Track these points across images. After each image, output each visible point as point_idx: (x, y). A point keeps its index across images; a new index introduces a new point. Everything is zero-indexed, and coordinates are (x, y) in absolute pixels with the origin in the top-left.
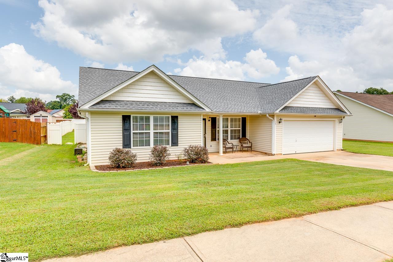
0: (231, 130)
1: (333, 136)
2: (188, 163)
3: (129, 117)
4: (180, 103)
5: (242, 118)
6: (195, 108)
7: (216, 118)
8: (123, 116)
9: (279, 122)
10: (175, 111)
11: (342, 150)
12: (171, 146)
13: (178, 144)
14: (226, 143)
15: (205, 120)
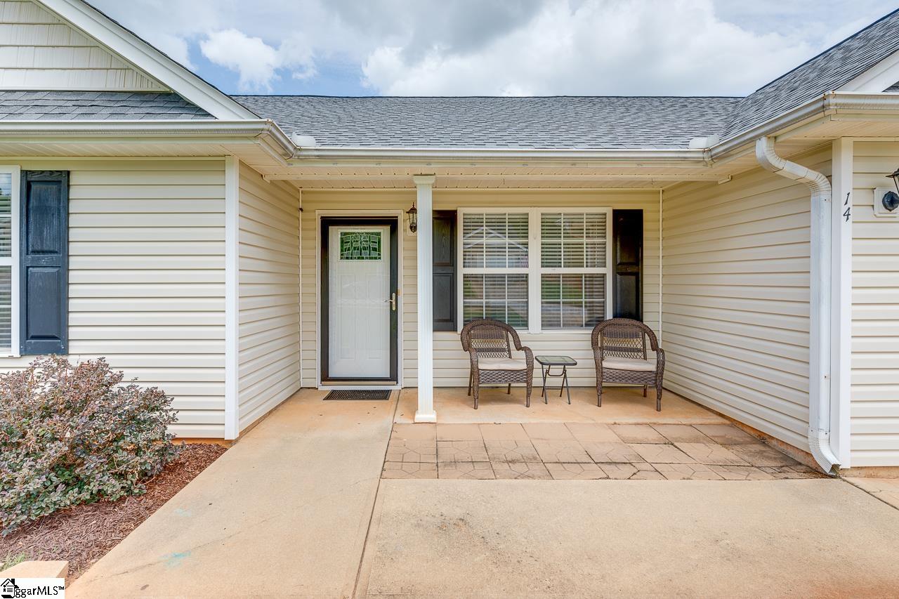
0: (543, 276)
5: (616, 213)
7: (455, 214)
9: (891, 202)
12: (22, 354)
13: (67, 341)
14: (505, 346)
15: (392, 223)
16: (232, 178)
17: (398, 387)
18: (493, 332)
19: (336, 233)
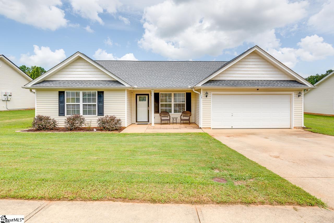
0: (174, 104)
1: (290, 111)
2: (95, 130)
3: (64, 92)
4: (106, 81)
5: (186, 93)
6: (116, 84)
7: (158, 93)
8: (59, 92)
9: (206, 96)
10: (101, 87)
11: (304, 128)
12: (98, 116)
13: (104, 114)
14: (167, 116)
15: (148, 95)
16: (126, 92)
17: (149, 123)
18: (165, 113)
19: (138, 97)
